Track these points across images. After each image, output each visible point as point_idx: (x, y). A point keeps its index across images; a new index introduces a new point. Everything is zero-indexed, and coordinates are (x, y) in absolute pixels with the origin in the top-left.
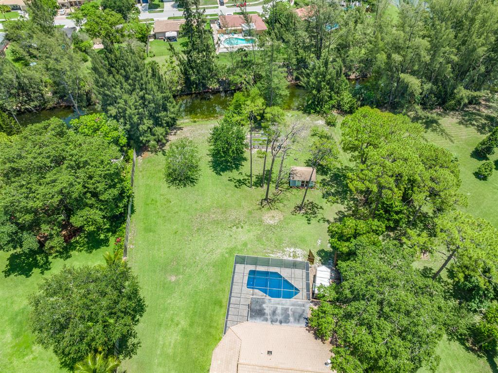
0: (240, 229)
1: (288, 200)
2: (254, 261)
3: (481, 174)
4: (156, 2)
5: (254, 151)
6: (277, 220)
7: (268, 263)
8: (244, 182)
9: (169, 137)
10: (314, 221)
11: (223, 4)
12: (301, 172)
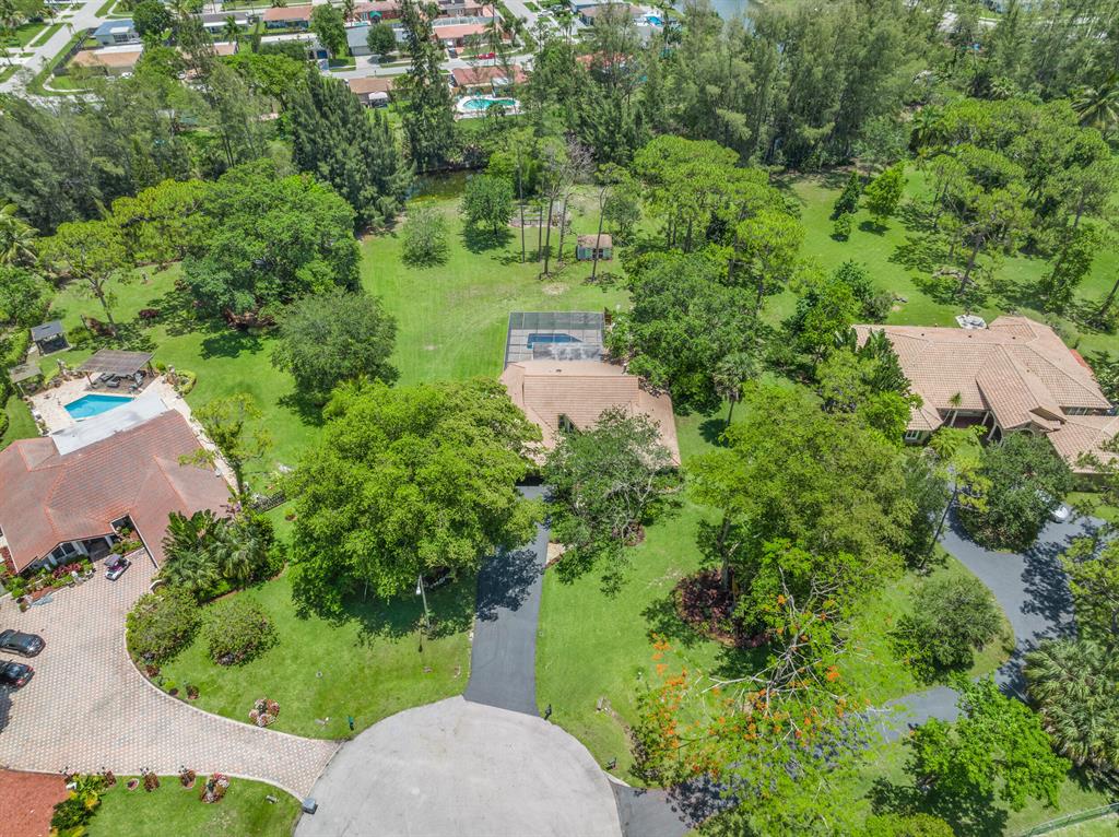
0: (513, 301)
1: (575, 272)
2: (534, 320)
3: (841, 234)
4: (341, 56)
5: (525, 227)
6: (561, 291)
7: (552, 325)
8: (513, 259)
9: (399, 219)
10: (611, 290)
11: (454, 55)
12: (591, 238)
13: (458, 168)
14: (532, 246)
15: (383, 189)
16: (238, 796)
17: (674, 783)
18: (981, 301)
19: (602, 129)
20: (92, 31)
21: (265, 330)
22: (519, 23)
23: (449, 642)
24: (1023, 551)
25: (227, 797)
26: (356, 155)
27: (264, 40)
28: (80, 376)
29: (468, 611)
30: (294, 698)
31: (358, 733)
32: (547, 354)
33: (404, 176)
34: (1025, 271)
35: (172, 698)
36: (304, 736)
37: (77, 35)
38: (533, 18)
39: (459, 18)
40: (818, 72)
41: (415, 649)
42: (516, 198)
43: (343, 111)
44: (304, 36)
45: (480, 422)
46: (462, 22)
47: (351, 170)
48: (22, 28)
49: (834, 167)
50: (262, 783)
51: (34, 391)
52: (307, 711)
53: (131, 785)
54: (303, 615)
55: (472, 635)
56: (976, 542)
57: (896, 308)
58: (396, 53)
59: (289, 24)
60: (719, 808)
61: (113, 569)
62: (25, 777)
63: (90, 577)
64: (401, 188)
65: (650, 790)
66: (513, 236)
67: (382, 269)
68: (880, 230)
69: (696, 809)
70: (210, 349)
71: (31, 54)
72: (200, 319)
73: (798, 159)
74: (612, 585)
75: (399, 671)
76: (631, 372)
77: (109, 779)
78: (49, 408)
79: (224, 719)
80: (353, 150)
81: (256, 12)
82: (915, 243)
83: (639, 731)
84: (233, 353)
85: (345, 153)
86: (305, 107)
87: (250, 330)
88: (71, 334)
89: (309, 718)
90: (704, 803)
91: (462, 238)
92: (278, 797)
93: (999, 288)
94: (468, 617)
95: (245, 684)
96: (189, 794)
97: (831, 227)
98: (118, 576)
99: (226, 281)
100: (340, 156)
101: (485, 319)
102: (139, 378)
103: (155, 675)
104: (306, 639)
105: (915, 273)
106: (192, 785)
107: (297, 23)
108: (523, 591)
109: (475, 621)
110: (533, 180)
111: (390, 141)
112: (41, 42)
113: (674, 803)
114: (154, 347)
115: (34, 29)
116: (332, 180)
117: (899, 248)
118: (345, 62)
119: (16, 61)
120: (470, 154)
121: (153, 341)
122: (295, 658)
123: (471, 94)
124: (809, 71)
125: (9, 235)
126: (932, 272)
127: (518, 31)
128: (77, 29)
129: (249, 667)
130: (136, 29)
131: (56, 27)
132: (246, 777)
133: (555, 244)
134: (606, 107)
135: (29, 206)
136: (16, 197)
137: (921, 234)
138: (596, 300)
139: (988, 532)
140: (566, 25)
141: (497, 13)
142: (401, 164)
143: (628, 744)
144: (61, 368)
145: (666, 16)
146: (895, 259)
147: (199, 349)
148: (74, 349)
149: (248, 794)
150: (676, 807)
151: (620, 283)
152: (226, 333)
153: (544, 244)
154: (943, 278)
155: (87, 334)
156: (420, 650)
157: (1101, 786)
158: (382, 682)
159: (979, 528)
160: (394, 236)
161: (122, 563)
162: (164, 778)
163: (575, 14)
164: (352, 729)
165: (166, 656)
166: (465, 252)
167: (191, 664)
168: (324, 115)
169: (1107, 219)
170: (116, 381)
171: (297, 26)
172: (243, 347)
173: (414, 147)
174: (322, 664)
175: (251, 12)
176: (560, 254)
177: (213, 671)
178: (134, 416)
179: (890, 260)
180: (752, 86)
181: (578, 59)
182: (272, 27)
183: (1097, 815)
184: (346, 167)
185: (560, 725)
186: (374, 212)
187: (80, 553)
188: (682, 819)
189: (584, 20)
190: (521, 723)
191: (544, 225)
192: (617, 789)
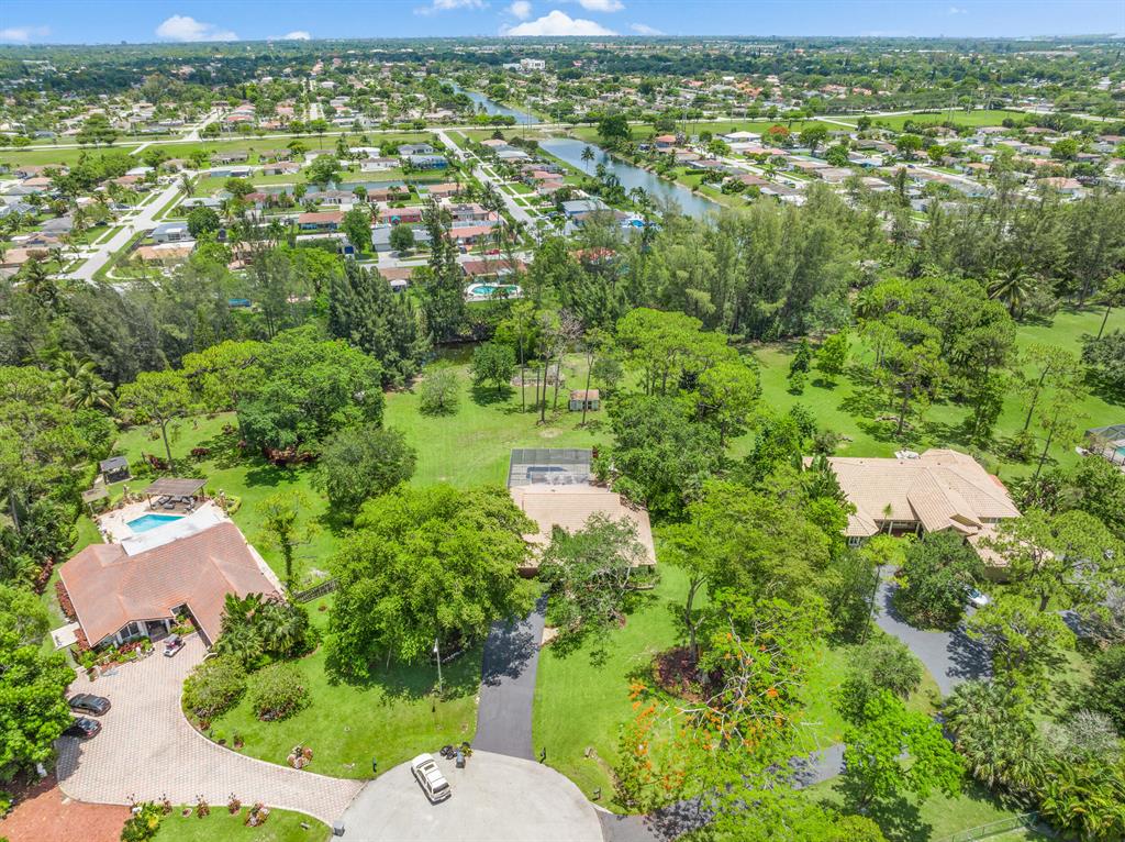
0: (514, 442)
1: (567, 420)
2: (532, 456)
3: (796, 390)
4: (366, 252)
5: (525, 386)
6: (556, 434)
7: (548, 460)
8: (515, 410)
9: (416, 379)
10: (597, 433)
11: (464, 251)
12: (580, 394)
13: (468, 341)
14: (531, 400)
15: (404, 354)
16: (277, 822)
17: (650, 809)
18: (916, 439)
19: (590, 307)
20: (150, 231)
21: (301, 465)
22: (520, 225)
23: (458, 704)
24: (950, 630)
25: (266, 824)
26: (384, 325)
27: (299, 238)
28: (141, 499)
29: (476, 679)
30: (325, 748)
31: (380, 774)
32: (543, 480)
33: (423, 344)
34: (954, 416)
35: (220, 747)
36: (333, 776)
37: (137, 235)
38: (532, 221)
39: (468, 221)
40: (770, 258)
41: (429, 711)
42: (518, 363)
43: (375, 290)
44: (334, 236)
45: (489, 515)
46: (471, 225)
47: (378, 337)
48: (90, 230)
49: (791, 337)
50: (297, 813)
51: (101, 512)
52: (336, 757)
53: (185, 813)
54: (334, 683)
55: (478, 699)
56: (909, 624)
57: (842, 446)
58: (413, 249)
59: (320, 226)
60: (688, 828)
61: (170, 647)
62: (94, 807)
63: (150, 654)
64: (419, 353)
65: (630, 817)
66: (515, 393)
67: (401, 419)
68: (830, 386)
69: (669, 829)
70: (253, 480)
71: (96, 250)
72: (244, 456)
73: (760, 330)
74: (599, 659)
75: (415, 728)
76: (614, 491)
77: (166, 809)
78: (114, 524)
79: (265, 763)
80: (381, 321)
81: (291, 216)
82: (860, 395)
83: (621, 770)
84: (273, 482)
85: (374, 323)
86: (343, 286)
87: (288, 465)
88: (133, 467)
89: (339, 763)
90: (676, 824)
91: (471, 394)
92: (311, 823)
93: (932, 429)
94: (476, 683)
95: (283, 736)
96: (235, 821)
97: (787, 385)
98: (174, 654)
99: (273, 420)
100: (370, 325)
101: (490, 456)
102: (192, 502)
103: (207, 728)
104: (336, 701)
105: (860, 418)
106: (237, 813)
107: (327, 226)
108: (522, 663)
109: (482, 687)
110: (533, 345)
111: (412, 316)
112: (105, 241)
113: (650, 825)
114: (204, 477)
115: (99, 230)
116: (362, 345)
117: (846, 399)
118: (369, 257)
119: (83, 255)
120: (477, 328)
121: (203, 473)
122: (327, 716)
123: (480, 282)
124: (761, 257)
125: (88, 385)
126: (874, 418)
127: (520, 232)
128: (137, 229)
129: (287, 723)
130: (189, 230)
131: (118, 228)
132: (284, 807)
133: (550, 398)
134: (593, 289)
135: (104, 364)
136: (95, 356)
137: (865, 388)
138: (586, 440)
139: (920, 616)
140: (561, 227)
141: (501, 218)
142: (419, 335)
143: (611, 780)
144: (126, 493)
145: (646, 219)
146: (842, 408)
147: (244, 480)
148: (135, 479)
149: (284, 821)
150: (652, 827)
151: (605, 428)
152: (267, 467)
153: (541, 398)
154: (884, 422)
155: (146, 467)
156: (434, 710)
157: (1012, 807)
158: (400, 737)
159: (912, 613)
160: (412, 392)
161: (177, 643)
162: (214, 808)
163: (569, 218)
164: (375, 771)
165: (215, 715)
166: (474, 405)
167: (238, 720)
168: (359, 294)
169: (1010, 369)
170: (170, 503)
171: (328, 227)
172: (282, 478)
173: (430, 322)
174: (350, 721)
175: (287, 217)
176: (555, 406)
177: (256, 726)
178: (192, 527)
179: (839, 409)
180: (715, 271)
181: (570, 253)
182: (305, 228)
183: (1008, 830)
184: (375, 334)
185: (553, 767)
186: (396, 373)
187: (143, 634)
188: (656, 836)
189: (576, 223)
190: (519, 766)
191: (541, 384)
192: (601, 816)
